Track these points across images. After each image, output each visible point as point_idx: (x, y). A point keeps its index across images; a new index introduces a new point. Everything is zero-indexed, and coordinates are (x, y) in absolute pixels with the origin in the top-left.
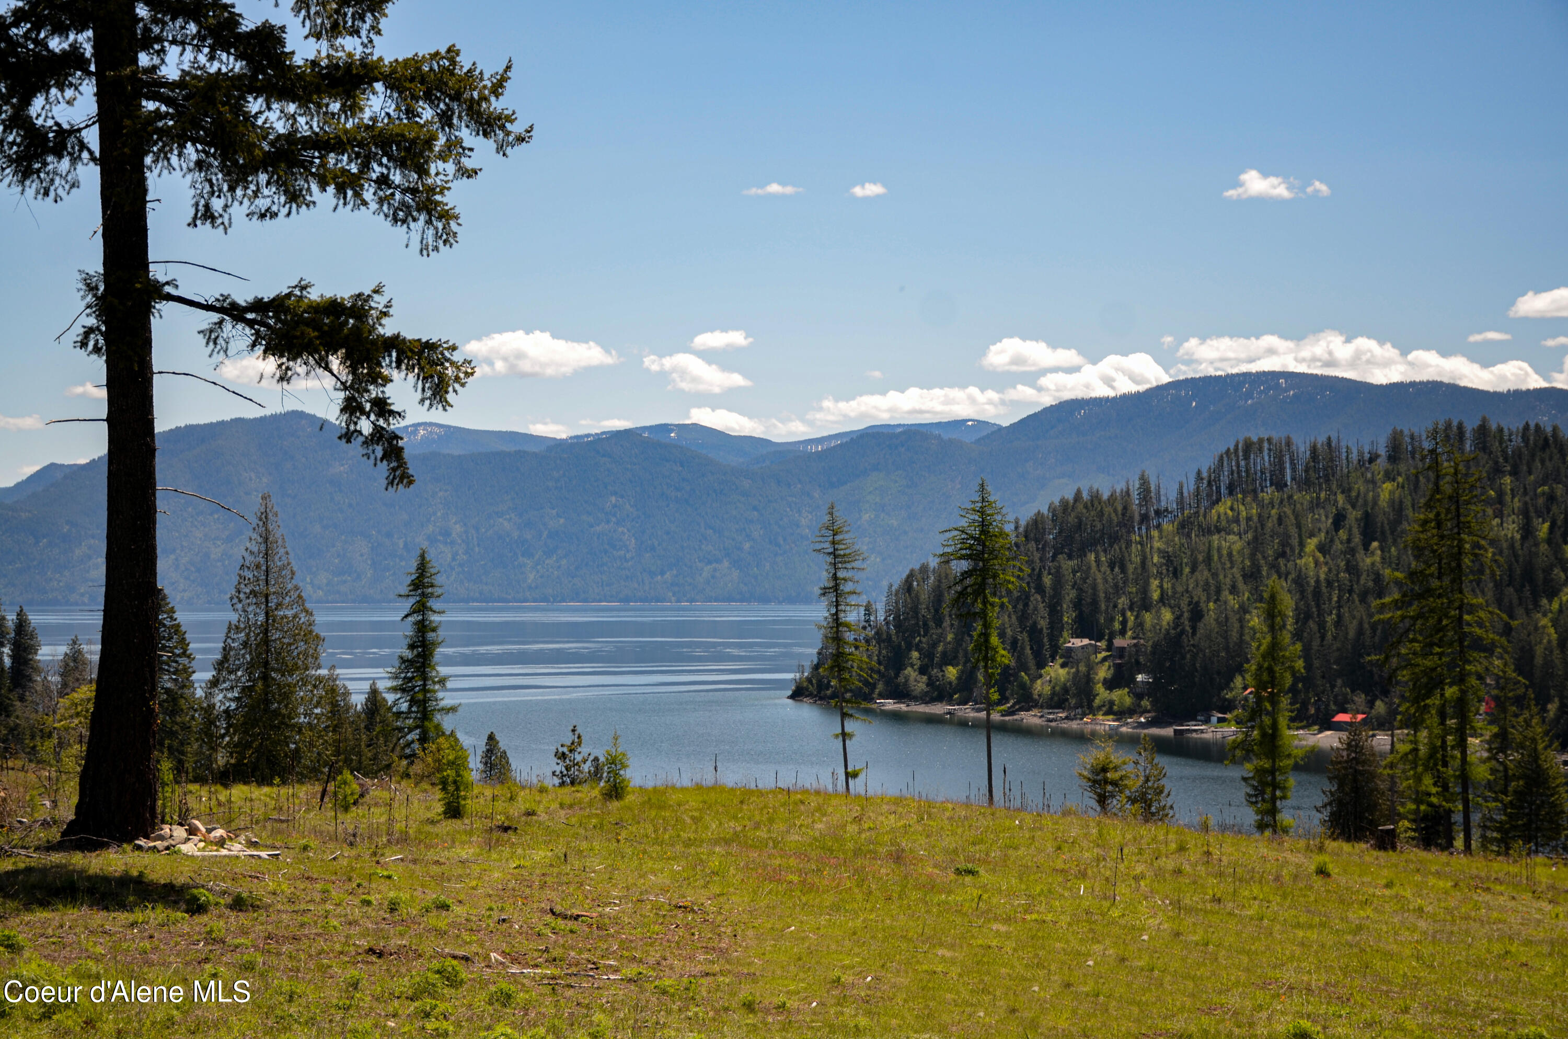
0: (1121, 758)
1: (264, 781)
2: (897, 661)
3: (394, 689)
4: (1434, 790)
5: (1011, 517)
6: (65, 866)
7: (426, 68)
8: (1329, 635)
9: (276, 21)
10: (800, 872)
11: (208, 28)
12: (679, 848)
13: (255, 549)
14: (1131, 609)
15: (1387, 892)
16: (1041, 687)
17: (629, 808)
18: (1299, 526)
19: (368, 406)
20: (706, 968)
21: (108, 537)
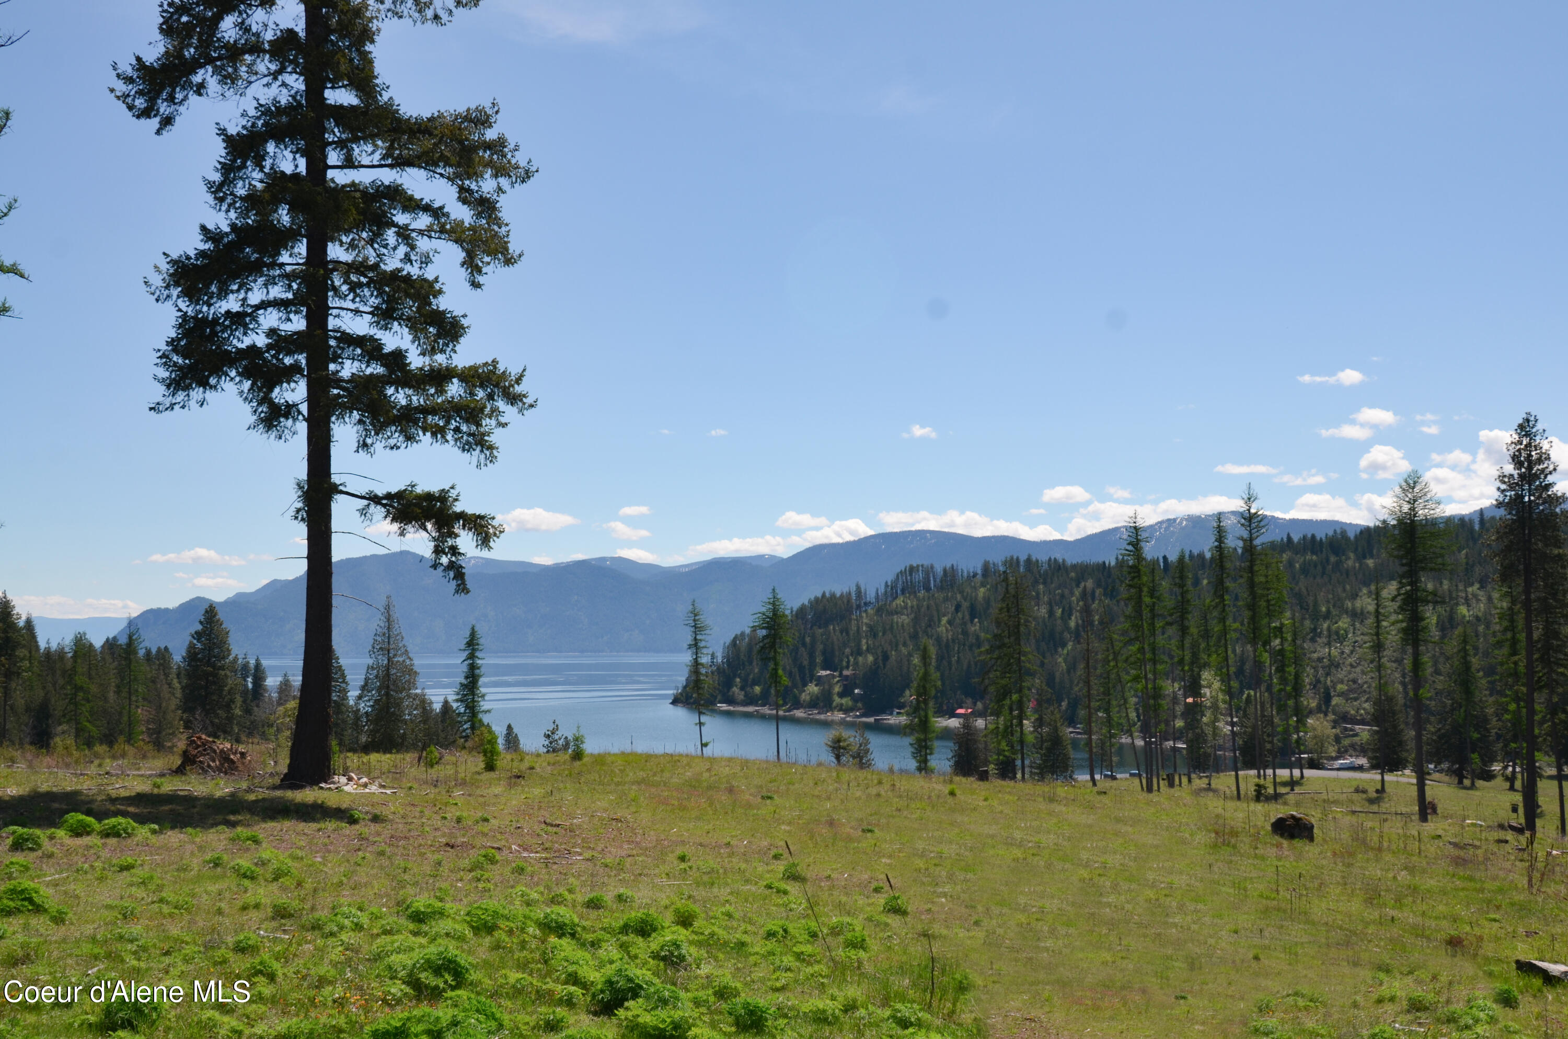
0: (846, 734)
1: (387, 750)
2: (728, 684)
3: (457, 701)
4: (1006, 748)
5: (788, 607)
6: (283, 798)
7: (481, 371)
8: (953, 668)
9: (404, 347)
10: (679, 799)
11: (367, 352)
12: (613, 786)
13: (382, 625)
14: (852, 655)
15: (985, 803)
16: (805, 697)
17: (585, 765)
18: (938, 611)
19: (447, 550)
20: (630, 852)
21: (307, 620)
